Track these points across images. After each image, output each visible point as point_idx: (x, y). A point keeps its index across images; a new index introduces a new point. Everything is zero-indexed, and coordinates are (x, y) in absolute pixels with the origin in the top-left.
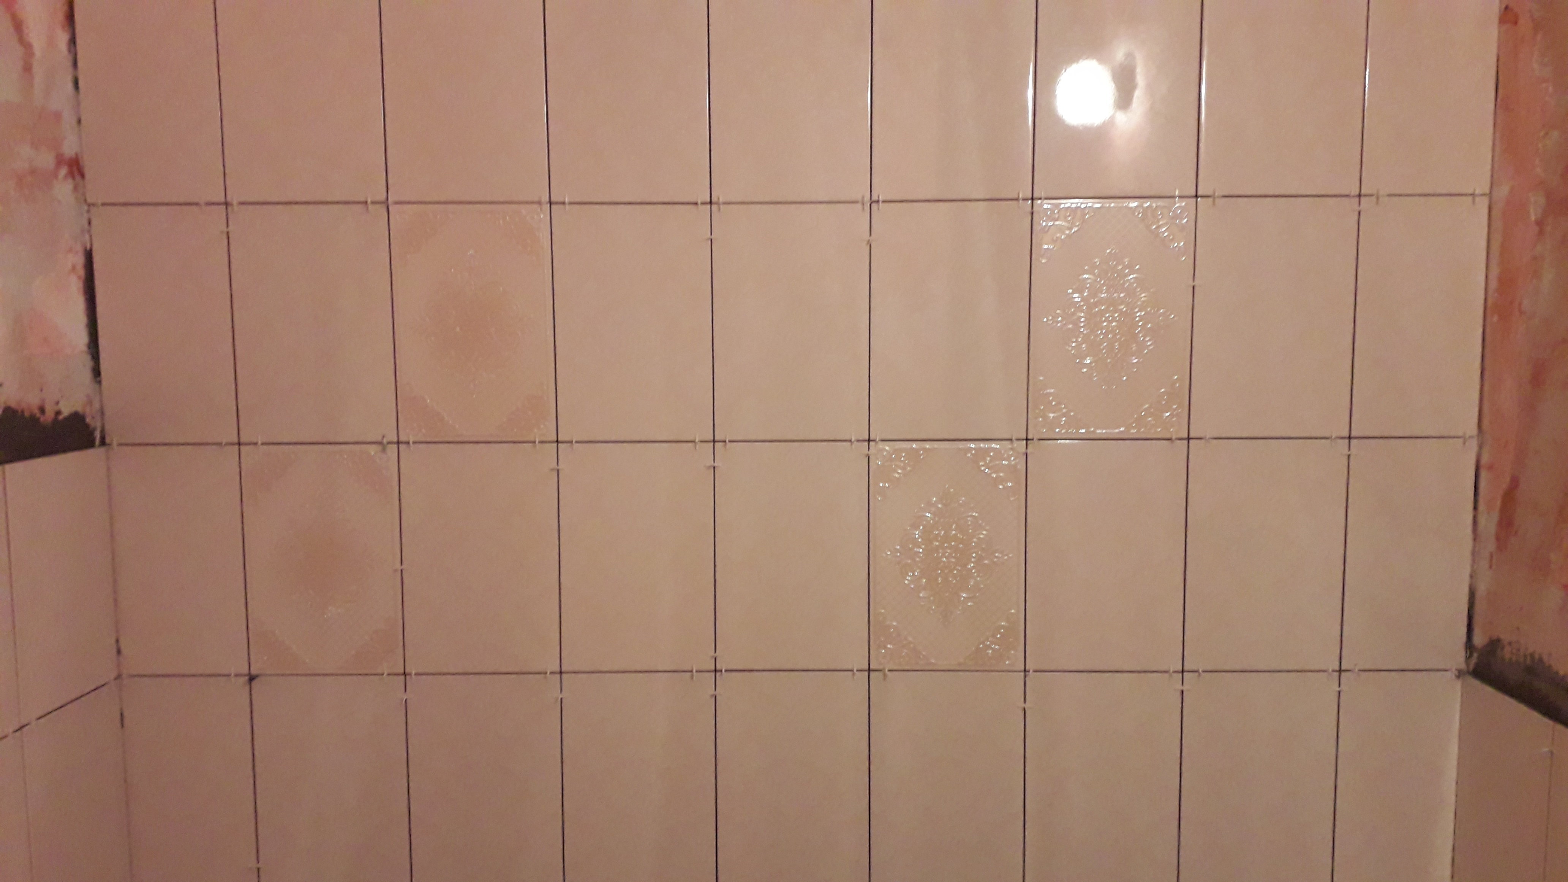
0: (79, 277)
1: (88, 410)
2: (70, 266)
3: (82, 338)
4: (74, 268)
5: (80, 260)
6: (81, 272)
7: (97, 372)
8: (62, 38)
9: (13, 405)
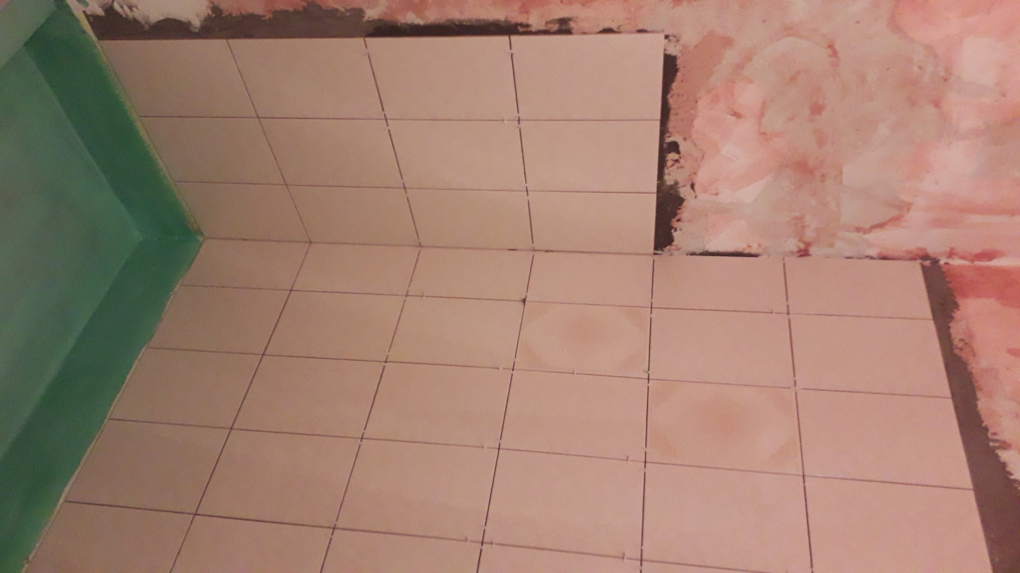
0: (744, 250)
1: (674, 248)
2: (751, 245)
3: (711, 248)
4: (750, 247)
5: (753, 251)
6: (747, 251)
7: (693, 254)
8: (873, 252)
9: (685, 204)
